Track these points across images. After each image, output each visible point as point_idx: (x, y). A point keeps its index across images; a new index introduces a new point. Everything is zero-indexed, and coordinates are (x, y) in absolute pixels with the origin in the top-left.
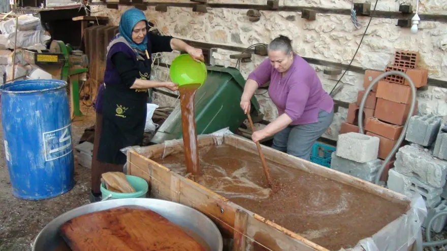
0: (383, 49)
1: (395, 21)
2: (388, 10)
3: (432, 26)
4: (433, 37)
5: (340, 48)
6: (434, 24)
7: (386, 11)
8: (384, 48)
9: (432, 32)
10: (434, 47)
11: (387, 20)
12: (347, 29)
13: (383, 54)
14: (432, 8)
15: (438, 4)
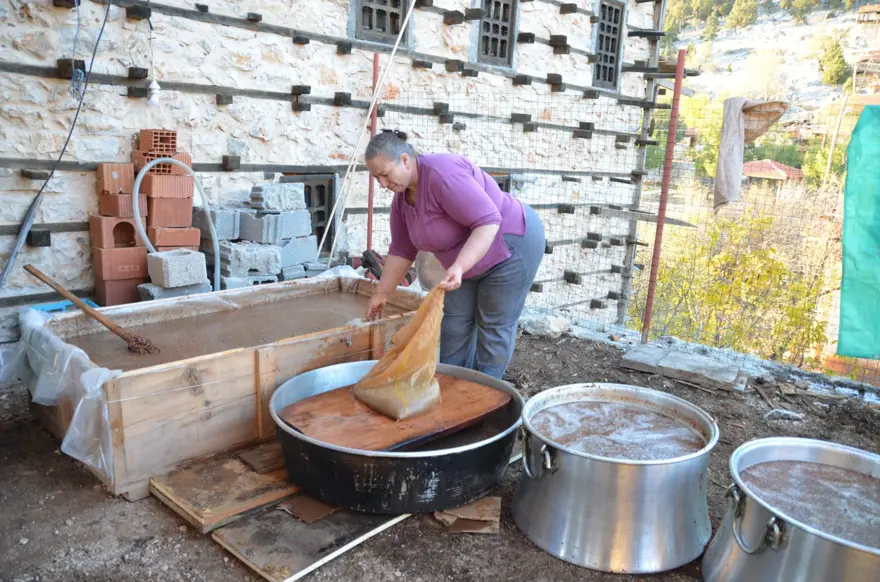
0: (106, 130)
1: (123, 89)
2: (105, 73)
3: (172, 97)
4: (174, 110)
5: (26, 133)
6: (175, 94)
7: (101, 72)
8: (111, 128)
9: (172, 103)
10: (178, 122)
11: (107, 87)
12: (37, 99)
13: (107, 137)
14: (169, 73)
15: (178, 70)
